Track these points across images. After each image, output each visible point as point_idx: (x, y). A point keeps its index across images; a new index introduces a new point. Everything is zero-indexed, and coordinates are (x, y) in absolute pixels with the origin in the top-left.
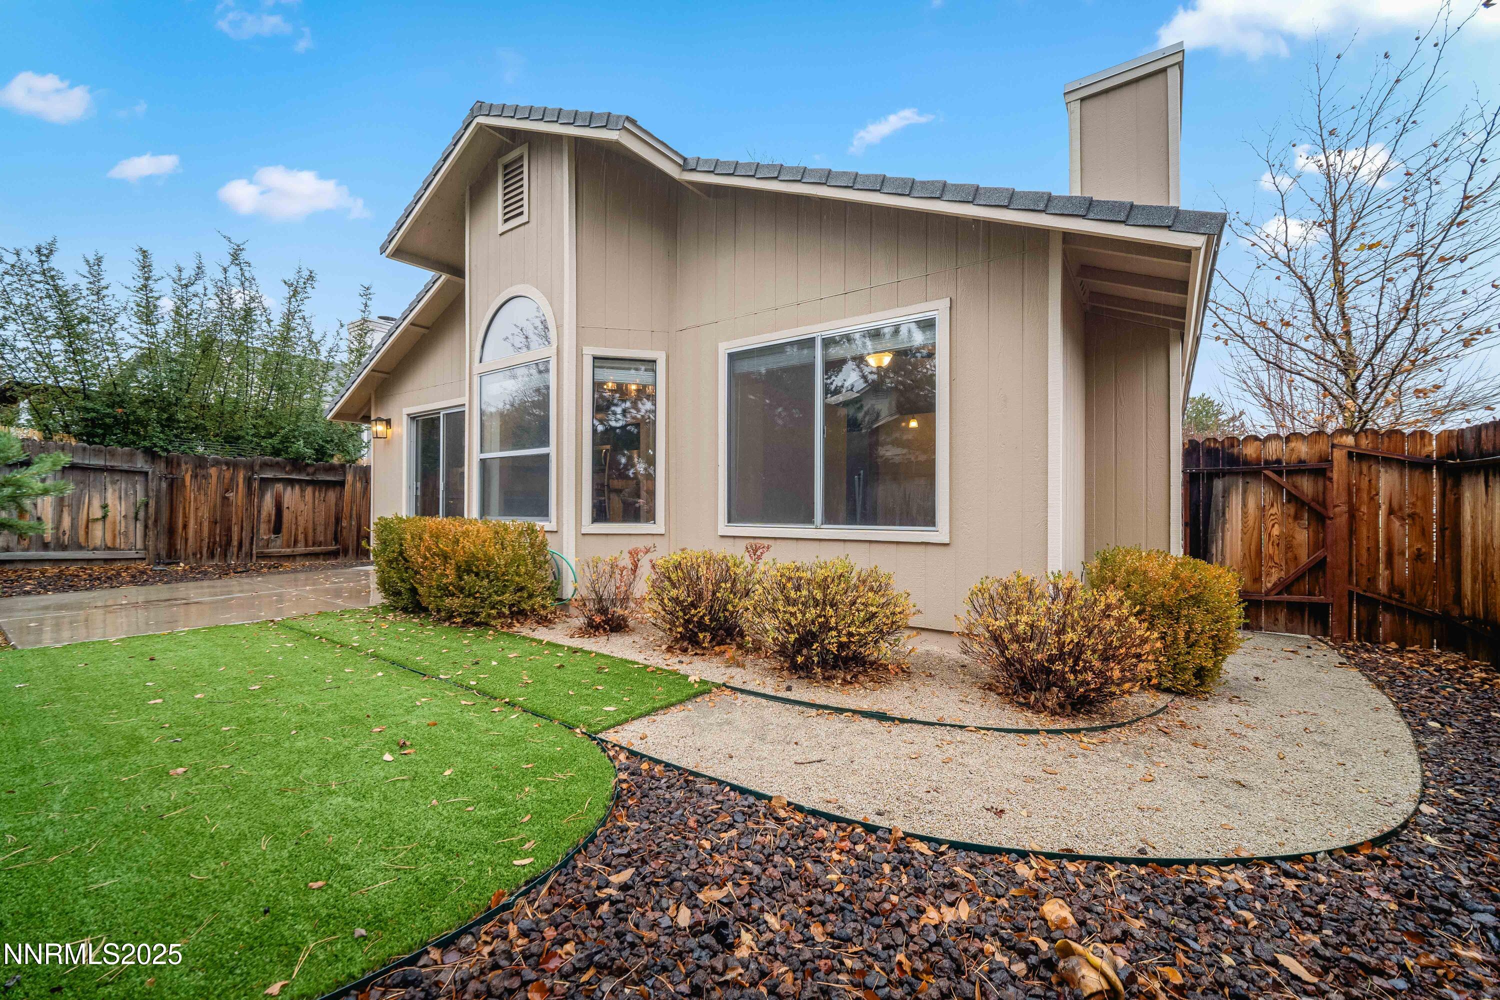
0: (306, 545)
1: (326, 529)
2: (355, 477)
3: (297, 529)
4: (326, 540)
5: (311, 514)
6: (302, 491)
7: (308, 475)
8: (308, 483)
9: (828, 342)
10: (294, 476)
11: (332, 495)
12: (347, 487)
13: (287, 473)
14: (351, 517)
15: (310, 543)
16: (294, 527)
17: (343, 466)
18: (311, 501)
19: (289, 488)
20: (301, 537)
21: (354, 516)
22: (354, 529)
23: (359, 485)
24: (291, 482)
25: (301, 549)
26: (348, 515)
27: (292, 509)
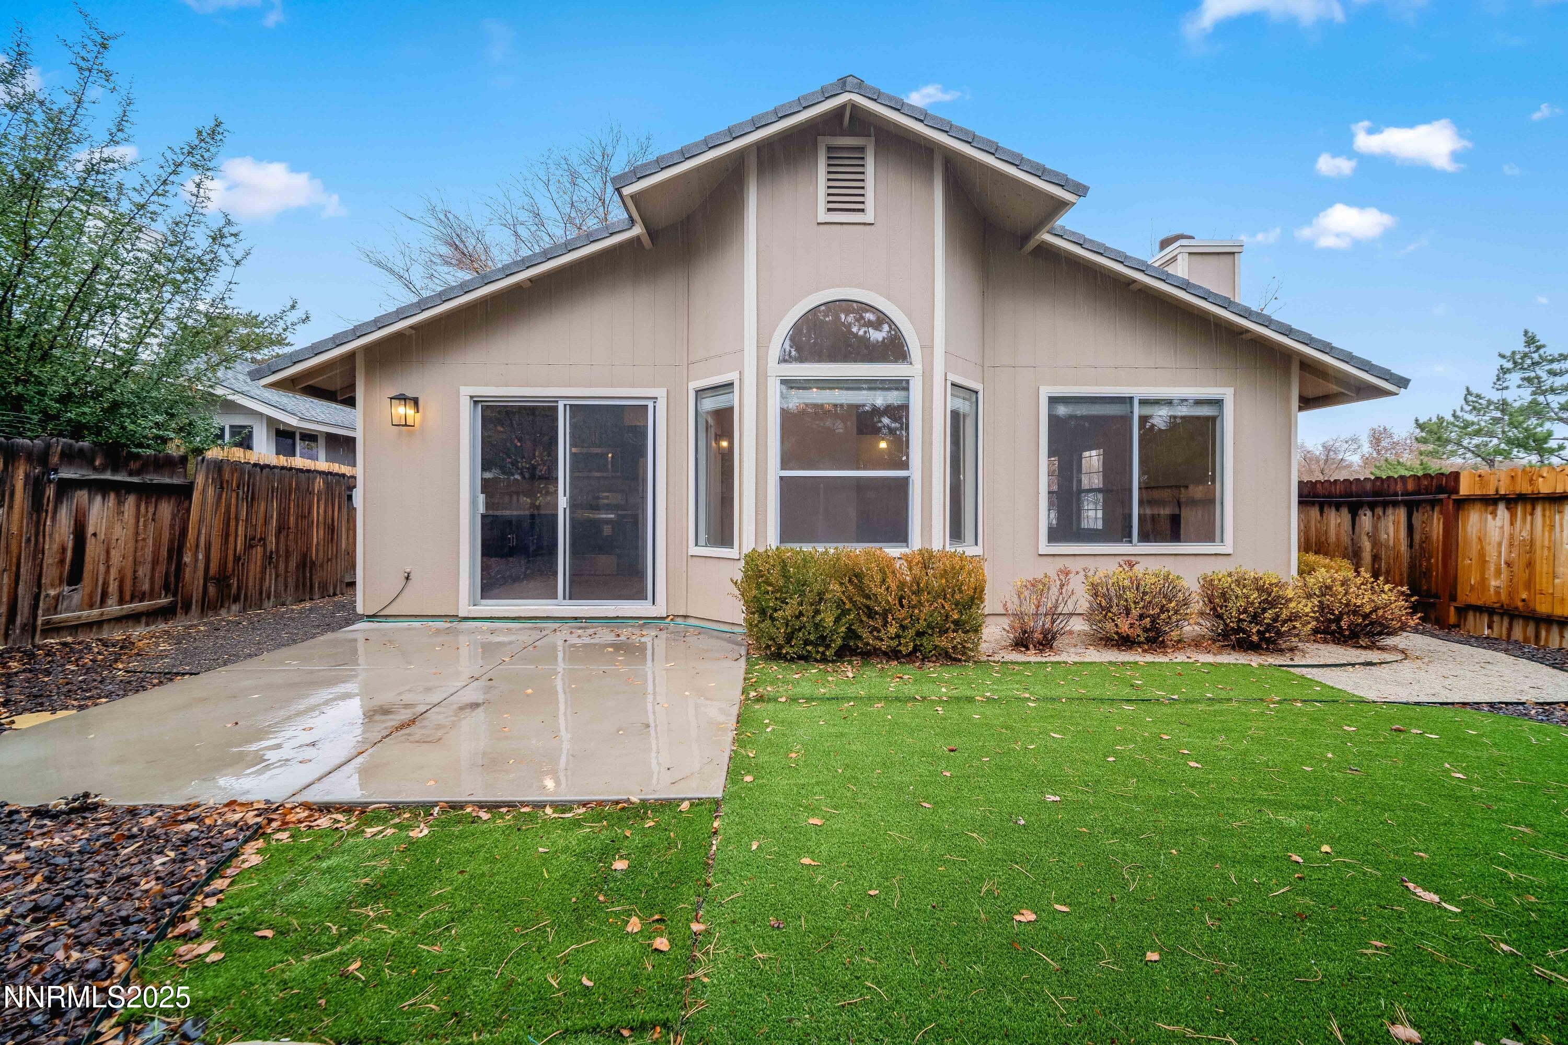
0: (121, 601)
1: (153, 569)
2: (207, 478)
3: (107, 571)
4: (152, 589)
5: (131, 545)
6: (120, 502)
7: (131, 474)
8: (129, 488)
9: (1143, 402)
10: (108, 476)
11: (166, 510)
12: (196, 496)
13: (95, 469)
14: (197, 546)
15: (128, 598)
16: (102, 568)
17: (184, 460)
18: (132, 521)
19: (99, 499)
20: (113, 587)
21: (202, 544)
22: (201, 565)
23: (210, 491)
24: (103, 488)
25: (113, 608)
26: (194, 544)
27: (102, 536)
